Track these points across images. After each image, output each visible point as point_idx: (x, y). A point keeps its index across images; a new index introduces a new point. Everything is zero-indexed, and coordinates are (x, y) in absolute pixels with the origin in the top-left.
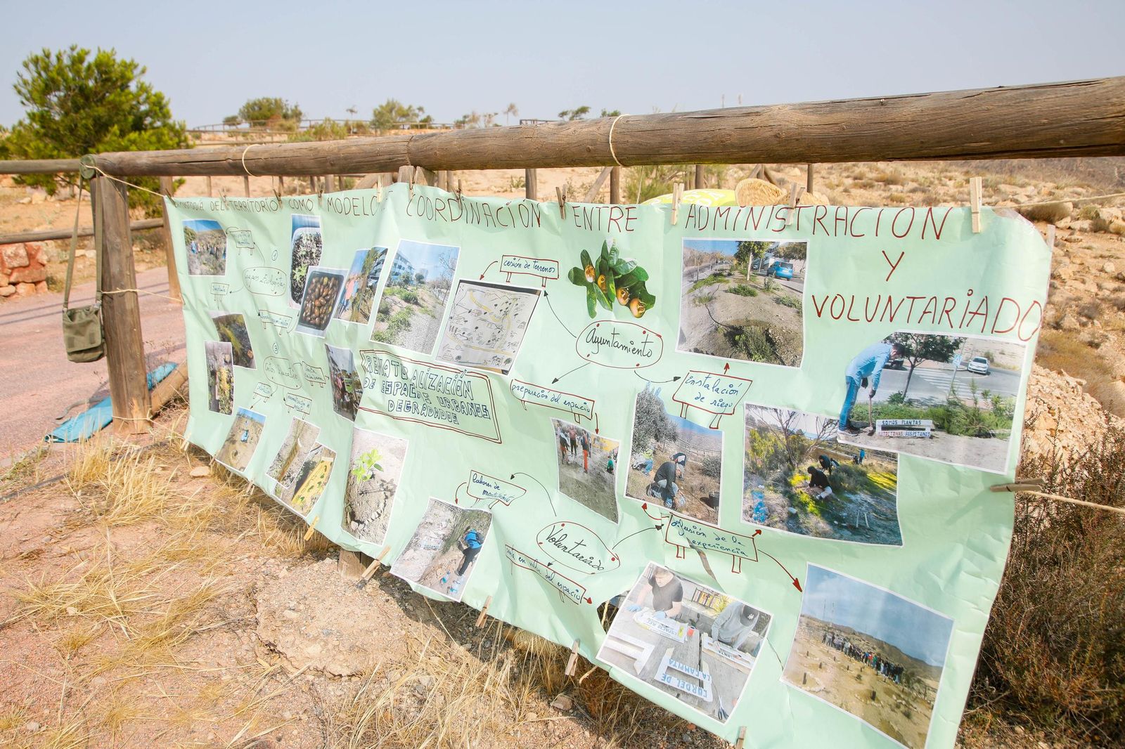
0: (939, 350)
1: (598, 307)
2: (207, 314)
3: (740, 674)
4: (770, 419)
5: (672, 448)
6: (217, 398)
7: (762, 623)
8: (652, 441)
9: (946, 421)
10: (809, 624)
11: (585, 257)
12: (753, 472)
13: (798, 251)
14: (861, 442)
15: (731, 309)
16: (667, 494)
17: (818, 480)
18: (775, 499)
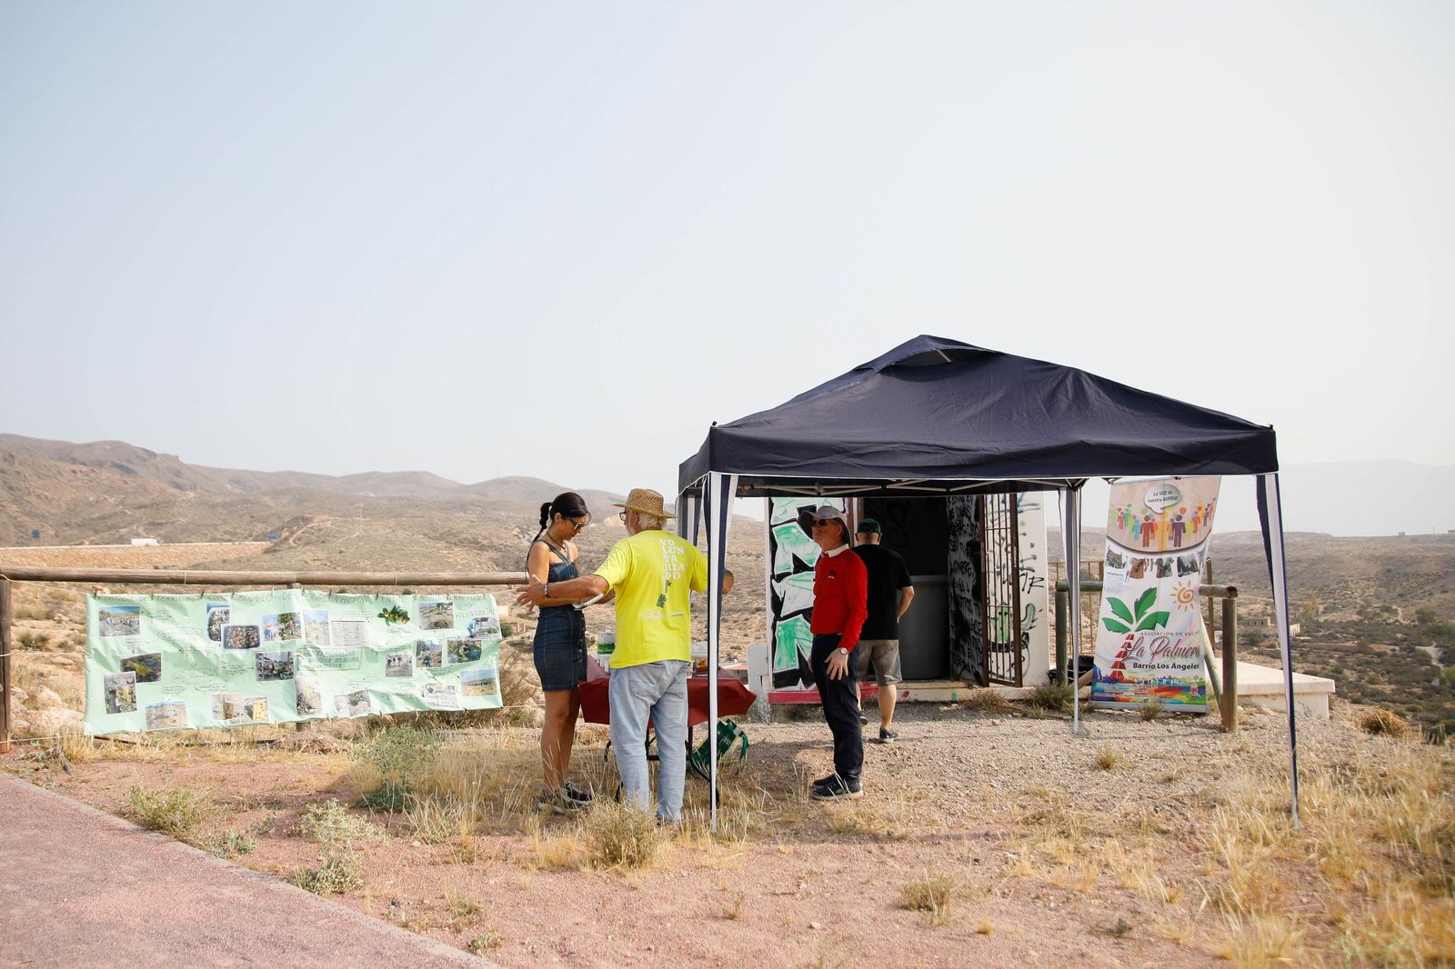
0: (485, 620)
1: (390, 623)
2: (115, 658)
3: (455, 699)
4: (453, 639)
5: (429, 652)
6: (117, 705)
7: (453, 687)
8: (422, 652)
9: (489, 632)
10: (464, 684)
11: (385, 610)
12: (450, 652)
13: (451, 604)
14: (474, 639)
15: (435, 618)
16: (427, 664)
17: (465, 649)
18: (455, 657)
